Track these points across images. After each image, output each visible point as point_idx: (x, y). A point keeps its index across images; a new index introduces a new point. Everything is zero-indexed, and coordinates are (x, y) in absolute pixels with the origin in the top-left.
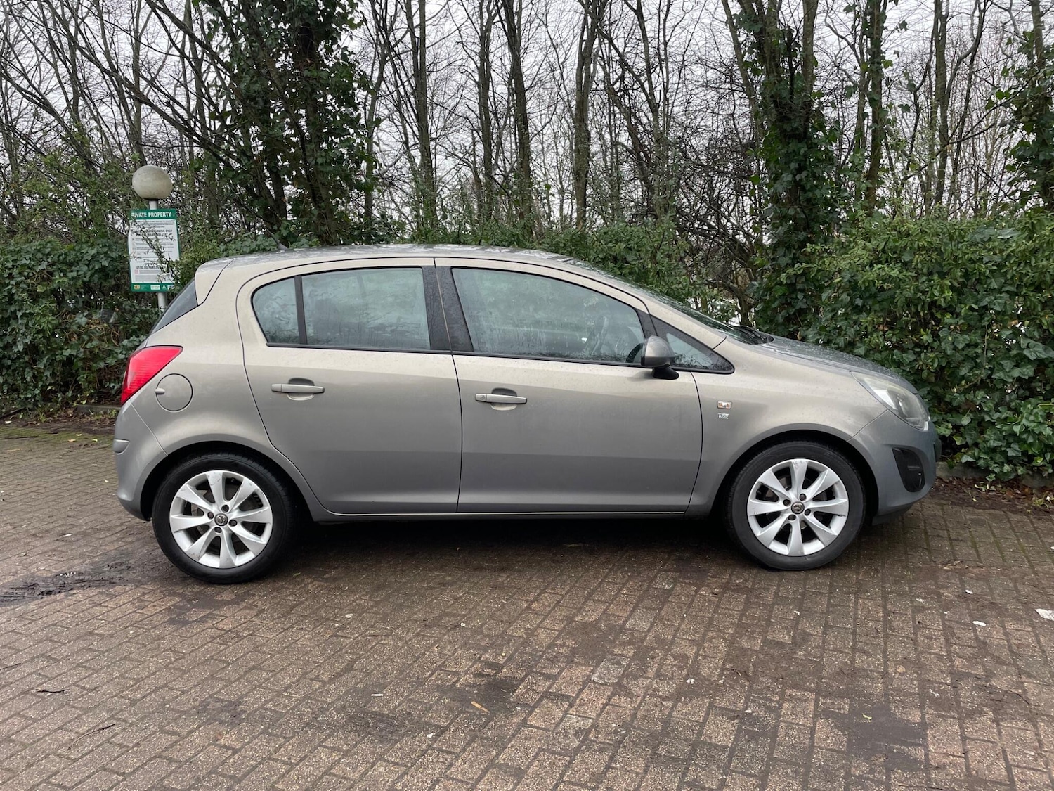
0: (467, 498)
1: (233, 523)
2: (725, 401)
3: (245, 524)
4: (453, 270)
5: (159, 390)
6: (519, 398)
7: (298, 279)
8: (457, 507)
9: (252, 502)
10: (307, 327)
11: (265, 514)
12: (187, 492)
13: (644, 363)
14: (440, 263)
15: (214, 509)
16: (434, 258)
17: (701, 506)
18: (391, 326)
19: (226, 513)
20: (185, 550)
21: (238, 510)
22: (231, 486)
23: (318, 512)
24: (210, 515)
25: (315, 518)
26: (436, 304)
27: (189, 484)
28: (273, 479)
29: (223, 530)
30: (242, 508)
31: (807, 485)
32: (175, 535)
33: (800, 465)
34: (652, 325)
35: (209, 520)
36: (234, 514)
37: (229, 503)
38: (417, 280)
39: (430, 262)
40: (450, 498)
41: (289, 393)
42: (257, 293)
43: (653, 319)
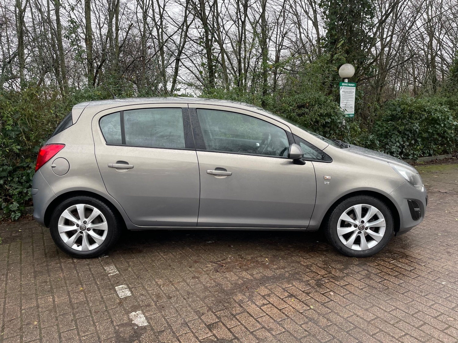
0: (202, 220)
1: (89, 229)
2: (328, 176)
3: (94, 230)
4: (197, 110)
5: (54, 165)
6: (228, 172)
7: (122, 112)
8: (197, 224)
9: (98, 219)
10: (126, 136)
11: (104, 226)
12: (66, 214)
13: (289, 157)
14: (191, 106)
15: (80, 223)
16: (188, 104)
17: (315, 226)
18: (167, 136)
19: (85, 225)
20: (65, 242)
21: (91, 224)
22: (88, 212)
23: (130, 224)
24: (78, 225)
25: (128, 228)
26: (188, 126)
27: (67, 210)
28: (108, 209)
29: (84, 233)
30: (93, 222)
31: (363, 216)
32: (60, 234)
33: (358, 208)
34: (292, 138)
35: (77, 228)
36: (89, 225)
37: (87, 220)
38: (179, 114)
39: (186, 106)
40: (193, 220)
41: (117, 168)
42: (101, 119)
43: (294, 135)
